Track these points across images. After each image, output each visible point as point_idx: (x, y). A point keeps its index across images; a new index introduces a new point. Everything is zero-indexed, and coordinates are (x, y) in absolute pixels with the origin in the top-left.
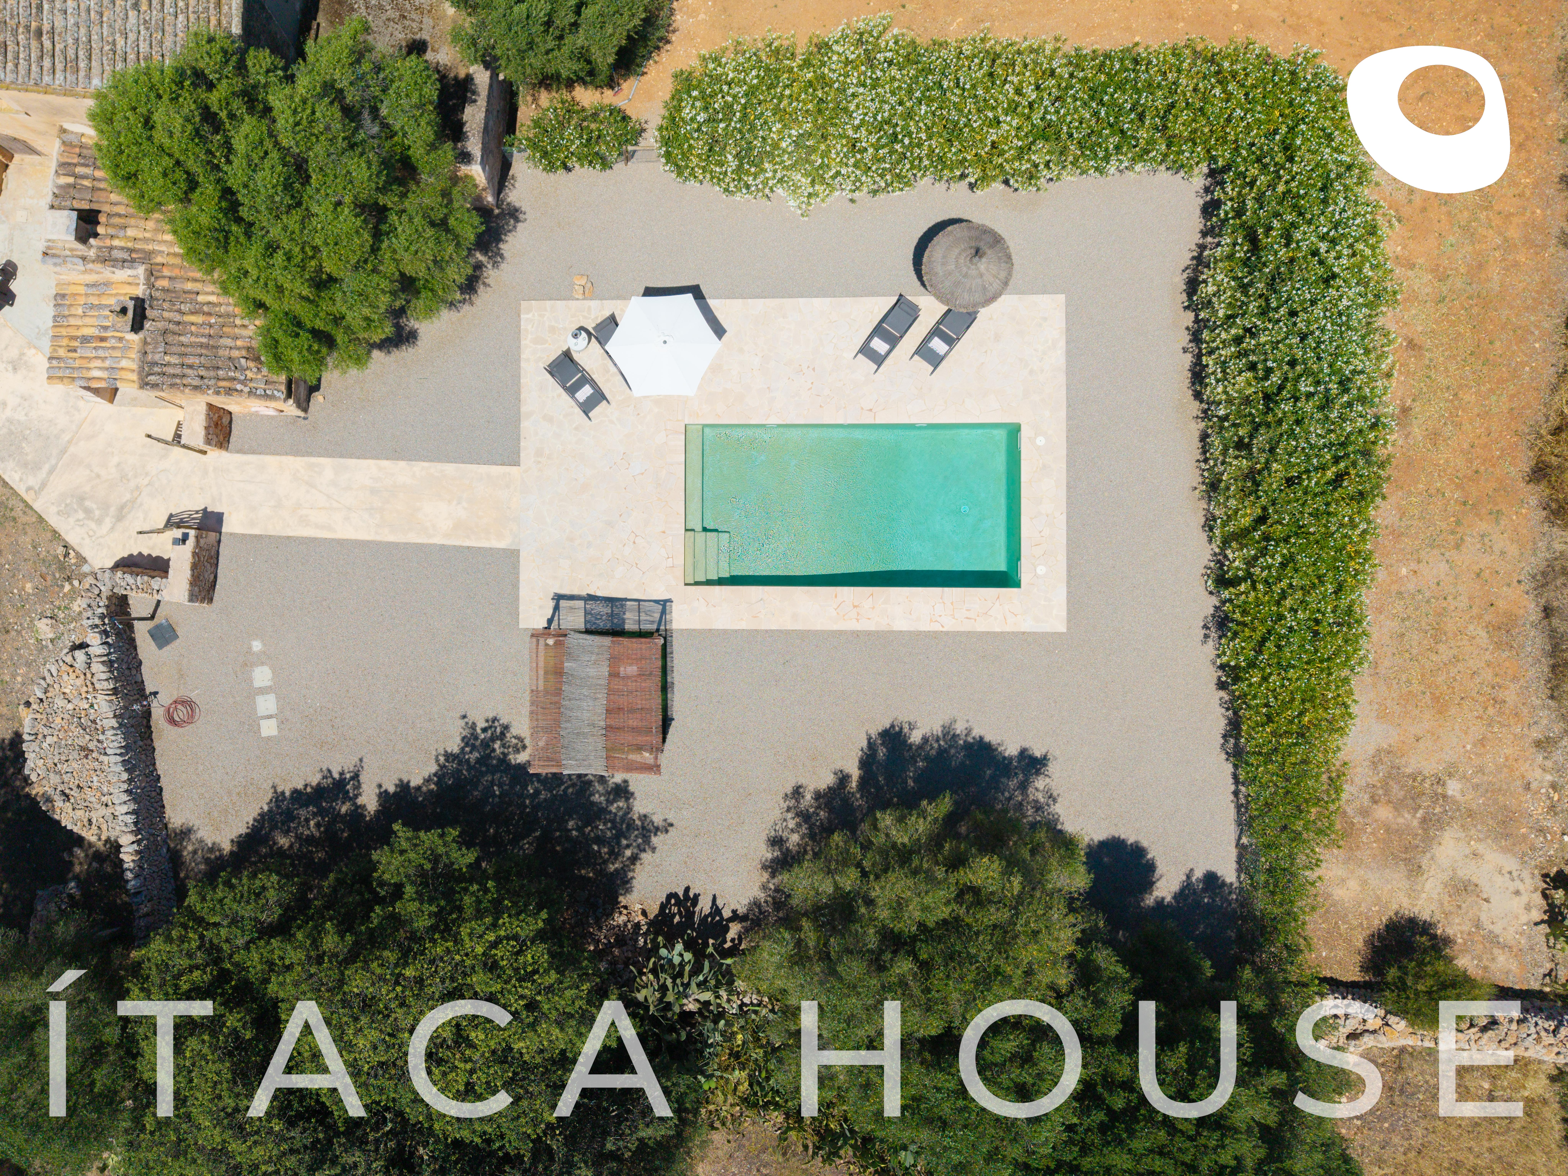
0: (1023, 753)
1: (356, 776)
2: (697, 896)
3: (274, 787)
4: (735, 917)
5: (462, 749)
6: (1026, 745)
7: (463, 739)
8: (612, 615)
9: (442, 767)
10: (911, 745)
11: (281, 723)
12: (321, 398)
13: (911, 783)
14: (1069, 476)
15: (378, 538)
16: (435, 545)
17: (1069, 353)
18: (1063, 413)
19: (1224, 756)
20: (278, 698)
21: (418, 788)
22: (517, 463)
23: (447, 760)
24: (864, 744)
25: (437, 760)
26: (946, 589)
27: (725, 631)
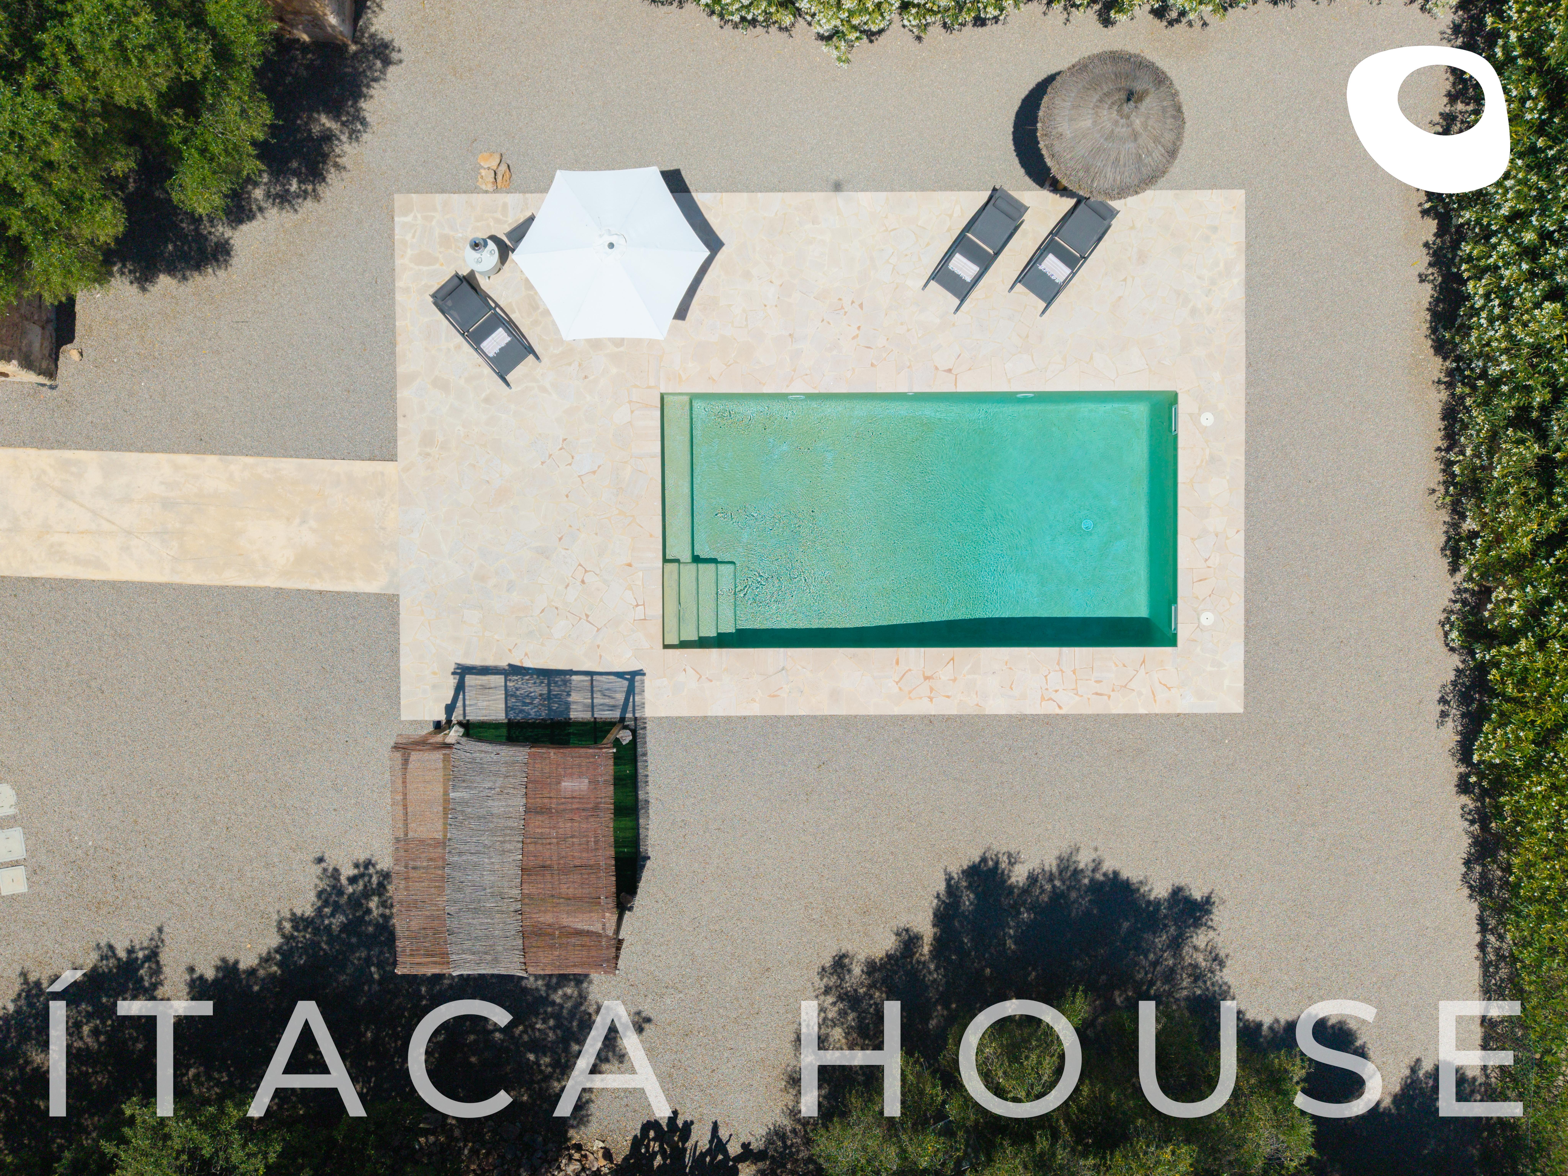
0: (1178, 895)
1: (153, 955)
2: (688, 1125)
3: (24, 974)
4: (747, 1154)
5: (319, 910)
6: (1181, 882)
7: (319, 895)
8: (549, 697)
9: (288, 938)
10: (1011, 888)
11: (33, 873)
12: (75, 355)
13: (1010, 944)
14: (1248, 474)
15: (176, 579)
16: (266, 589)
17: (1249, 283)
18: (1240, 377)
19: (1466, 892)
20: (28, 835)
21: (252, 972)
22: (392, 457)
23: (295, 928)
24: (942, 887)
25: (280, 928)
26: (1066, 650)
27: (728, 719)
